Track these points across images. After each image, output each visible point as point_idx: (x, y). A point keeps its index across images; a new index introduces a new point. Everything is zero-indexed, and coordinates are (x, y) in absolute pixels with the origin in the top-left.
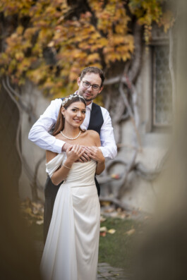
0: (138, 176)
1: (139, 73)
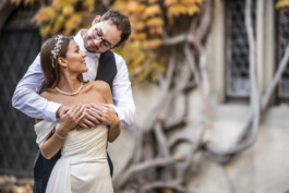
0: (207, 159)
1: (209, 31)
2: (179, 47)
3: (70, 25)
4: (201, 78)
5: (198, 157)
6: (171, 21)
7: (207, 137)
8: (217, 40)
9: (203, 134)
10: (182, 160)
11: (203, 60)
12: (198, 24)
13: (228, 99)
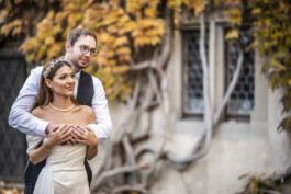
0: (167, 166)
1: (169, 58)
2: (144, 72)
3: (51, 53)
4: (162, 98)
5: (160, 164)
6: (137, 50)
7: (168, 148)
8: (176, 66)
9: (164, 145)
10: (146, 167)
11: (164, 83)
12: (160, 53)
13: (185, 116)
